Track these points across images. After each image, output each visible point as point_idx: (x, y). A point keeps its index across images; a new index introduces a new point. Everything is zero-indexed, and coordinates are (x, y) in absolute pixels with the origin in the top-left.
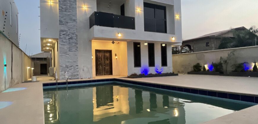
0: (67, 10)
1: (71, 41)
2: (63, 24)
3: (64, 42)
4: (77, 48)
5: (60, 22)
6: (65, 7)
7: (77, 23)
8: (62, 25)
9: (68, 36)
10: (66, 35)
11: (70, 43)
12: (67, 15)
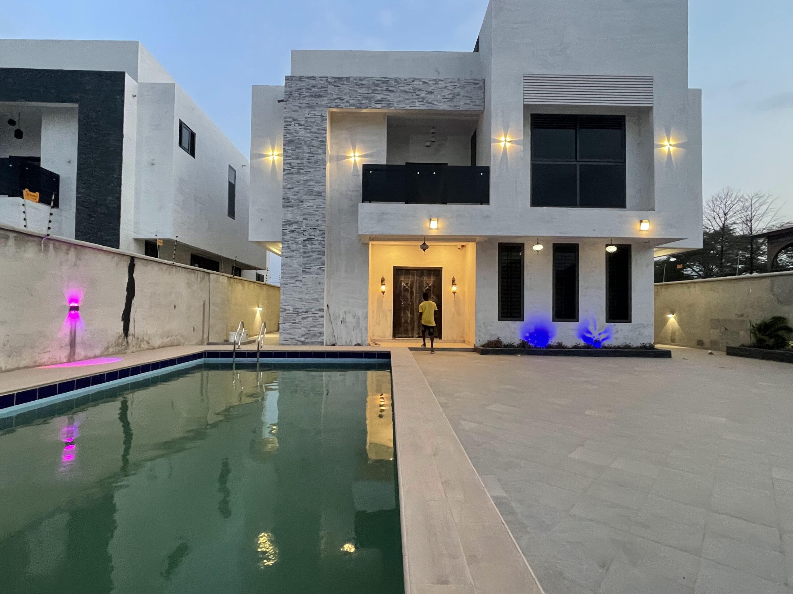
0: (303, 169)
1: (309, 246)
2: (292, 206)
3: (293, 251)
4: (324, 265)
5: (284, 201)
6: (298, 161)
7: (325, 200)
8: (290, 209)
9: (302, 235)
10: (298, 232)
11: (305, 253)
12: (302, 182)
